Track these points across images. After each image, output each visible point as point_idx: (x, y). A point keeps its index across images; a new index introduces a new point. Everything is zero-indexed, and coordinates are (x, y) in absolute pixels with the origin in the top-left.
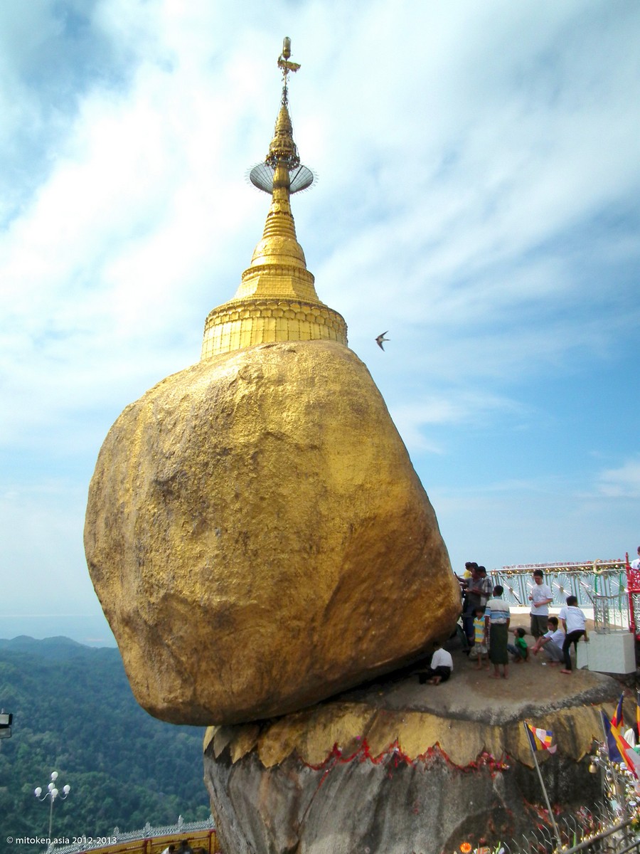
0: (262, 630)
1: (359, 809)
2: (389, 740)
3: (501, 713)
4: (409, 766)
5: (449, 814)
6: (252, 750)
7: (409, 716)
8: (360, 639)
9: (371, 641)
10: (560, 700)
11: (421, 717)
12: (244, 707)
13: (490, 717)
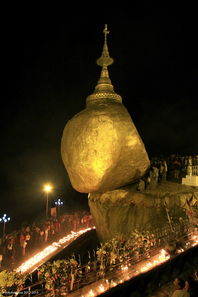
0: (100, 173)
1: (123, 214)
2: (131, 199)
3: (160, 195)
4: (136, 205)
5: (145, 218)
6: (99, 199)
7: (136, 194)
8: (124, 175)
9: (127, 176)
10: (177, 192)
11: (139, 195)
12: (96, 190)
13: (157, 195)
